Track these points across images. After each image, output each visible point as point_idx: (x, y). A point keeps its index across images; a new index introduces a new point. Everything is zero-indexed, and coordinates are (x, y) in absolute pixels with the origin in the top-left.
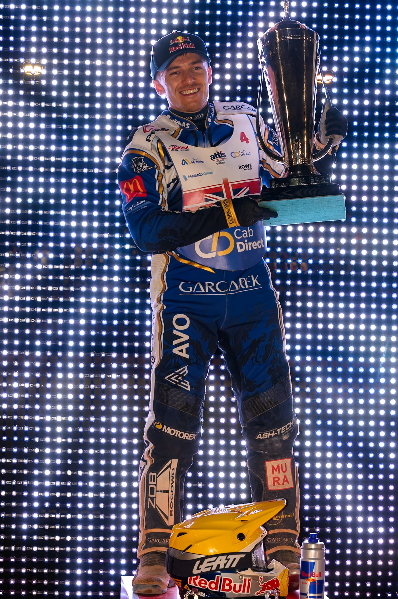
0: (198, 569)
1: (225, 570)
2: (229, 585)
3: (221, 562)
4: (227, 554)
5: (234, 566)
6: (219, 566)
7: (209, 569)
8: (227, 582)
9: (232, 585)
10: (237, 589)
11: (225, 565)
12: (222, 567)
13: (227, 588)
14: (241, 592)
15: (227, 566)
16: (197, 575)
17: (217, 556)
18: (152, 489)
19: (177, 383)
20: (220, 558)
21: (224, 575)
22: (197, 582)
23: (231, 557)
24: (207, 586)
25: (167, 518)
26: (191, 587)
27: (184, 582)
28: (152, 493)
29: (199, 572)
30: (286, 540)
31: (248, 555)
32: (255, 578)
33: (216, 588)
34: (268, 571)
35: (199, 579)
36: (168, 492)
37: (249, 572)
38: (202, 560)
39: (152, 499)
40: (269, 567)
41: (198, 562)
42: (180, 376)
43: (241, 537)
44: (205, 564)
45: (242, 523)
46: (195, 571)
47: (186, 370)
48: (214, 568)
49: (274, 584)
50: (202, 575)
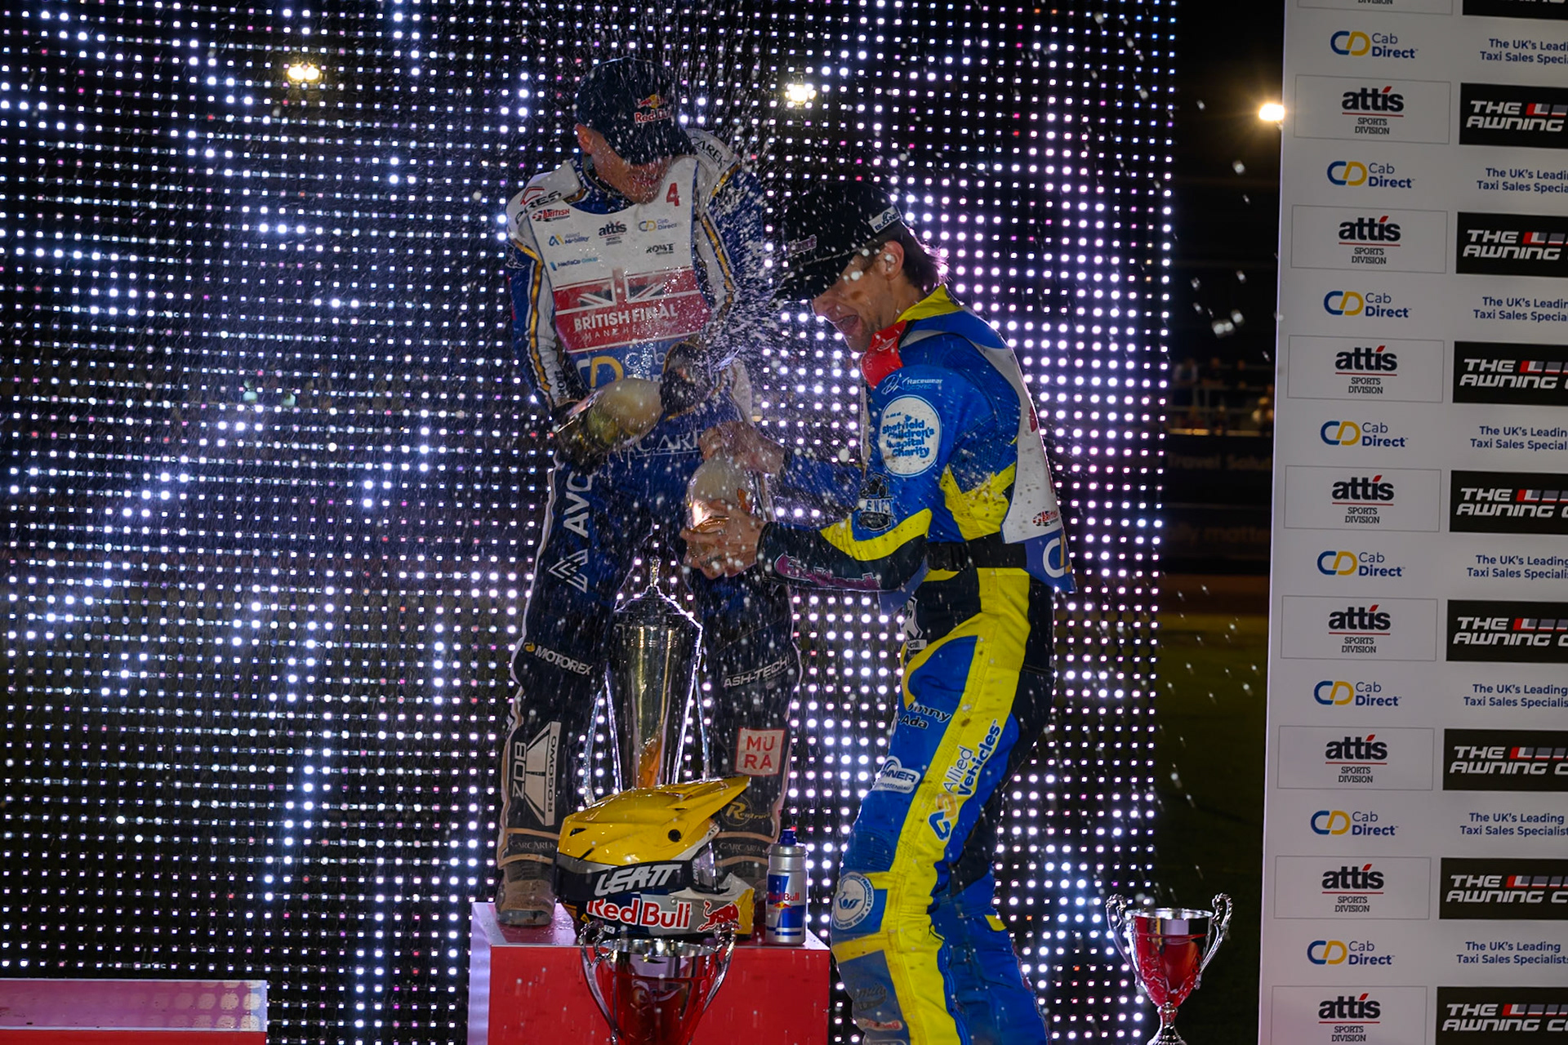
0: (604, 888)
1: (647, 890)
2: (653, 914)
3: (641, 875)
4: (652, 864)
5: (662, 883)
6: (637, 882)
7: (621, 888)
8: (651, 909)
9: (660, 914)
10: (668, 921)
11: (648, 881)
12: (642, 884)
13: (651, 918)
14: (674, 926)
15: (652, 883)
16: (602, 898)
17: (635, 866)
18: (520, 767)
19: (567, 577)
20: (639, 869)
21: (646, 899)
22: (602, 909)
23: (658, 869)
24: (618, 916)
25: (543, 814)
26: (592, 918)
27: (581, 910)
28: (520, 774)
29: (605, 892)
30: (751, 849)
31: (687, 865)
32: (698, 904)
33: (633, 919)
34: (720, 892)
35: (605, 905)
36: (544, 774)
37: (688, 893)
38: (610, 874)
39: (520, 783)
40: (722, 887)
41: (603, 877)
42: (573, 564)
43: (675, 836)
44: (615, 880)
45: (677, 814)
46: (599, 892)
47: (586, 557)
48: (630, 887)
49: (730, 913)
50: (611, 898)
